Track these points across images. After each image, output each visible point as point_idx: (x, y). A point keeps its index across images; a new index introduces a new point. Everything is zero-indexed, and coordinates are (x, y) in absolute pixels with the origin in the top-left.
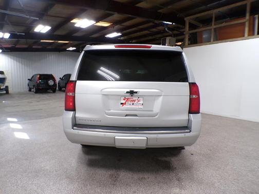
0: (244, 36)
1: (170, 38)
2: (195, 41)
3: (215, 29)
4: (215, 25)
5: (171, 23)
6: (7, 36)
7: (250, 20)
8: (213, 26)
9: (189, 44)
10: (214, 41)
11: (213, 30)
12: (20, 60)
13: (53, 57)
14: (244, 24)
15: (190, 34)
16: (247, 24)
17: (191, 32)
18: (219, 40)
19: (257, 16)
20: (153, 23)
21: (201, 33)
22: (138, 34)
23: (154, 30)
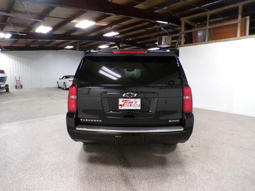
0: (236, 36)
1: (166, 36)
2: (190, 40)
3: (209, 29)
4: (209, 25)
5: (167, 23)
6: (8, 36)
7: (242, 21)
8: (208, 27)
9: (185, 44)
10: (208, 40)
11: (207, 30)
12: (19, 58)
13: (50, 55)
14: (236, 25)
15: (186, 34)
16: (239, 25)
17: (187, 32)
18: (214, 40)
19: (248, 18)
20: (150, 22)
21: (196, 32)
22: (135, 32)
23: (150, 28)
